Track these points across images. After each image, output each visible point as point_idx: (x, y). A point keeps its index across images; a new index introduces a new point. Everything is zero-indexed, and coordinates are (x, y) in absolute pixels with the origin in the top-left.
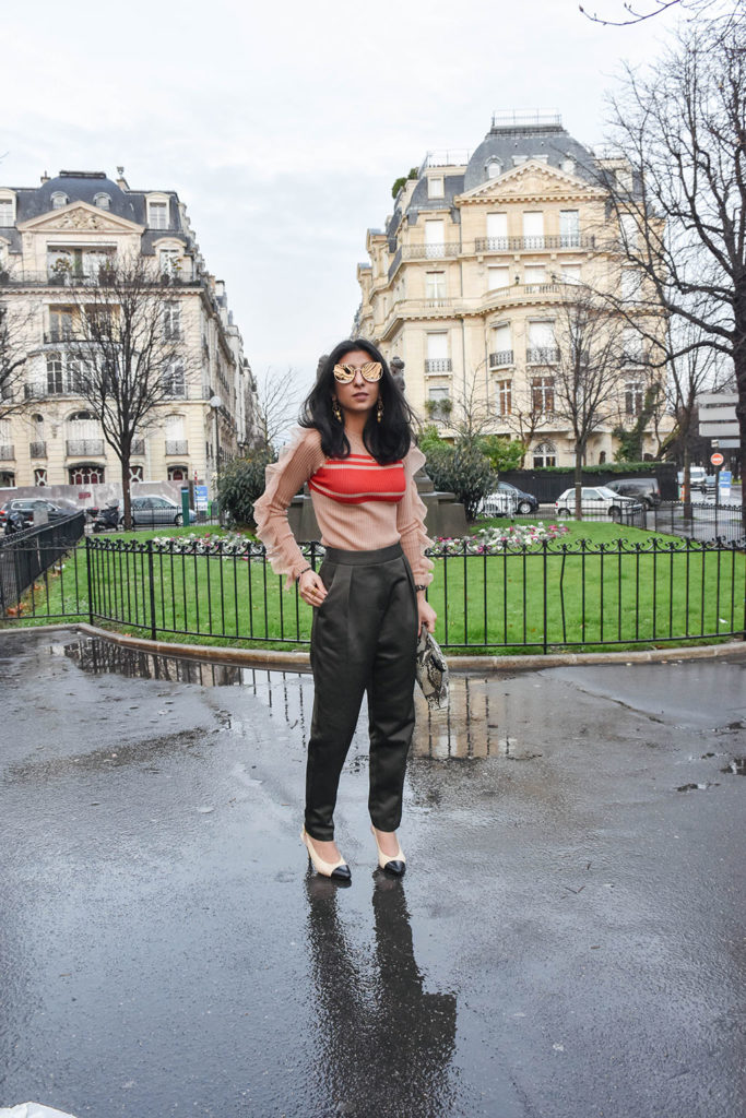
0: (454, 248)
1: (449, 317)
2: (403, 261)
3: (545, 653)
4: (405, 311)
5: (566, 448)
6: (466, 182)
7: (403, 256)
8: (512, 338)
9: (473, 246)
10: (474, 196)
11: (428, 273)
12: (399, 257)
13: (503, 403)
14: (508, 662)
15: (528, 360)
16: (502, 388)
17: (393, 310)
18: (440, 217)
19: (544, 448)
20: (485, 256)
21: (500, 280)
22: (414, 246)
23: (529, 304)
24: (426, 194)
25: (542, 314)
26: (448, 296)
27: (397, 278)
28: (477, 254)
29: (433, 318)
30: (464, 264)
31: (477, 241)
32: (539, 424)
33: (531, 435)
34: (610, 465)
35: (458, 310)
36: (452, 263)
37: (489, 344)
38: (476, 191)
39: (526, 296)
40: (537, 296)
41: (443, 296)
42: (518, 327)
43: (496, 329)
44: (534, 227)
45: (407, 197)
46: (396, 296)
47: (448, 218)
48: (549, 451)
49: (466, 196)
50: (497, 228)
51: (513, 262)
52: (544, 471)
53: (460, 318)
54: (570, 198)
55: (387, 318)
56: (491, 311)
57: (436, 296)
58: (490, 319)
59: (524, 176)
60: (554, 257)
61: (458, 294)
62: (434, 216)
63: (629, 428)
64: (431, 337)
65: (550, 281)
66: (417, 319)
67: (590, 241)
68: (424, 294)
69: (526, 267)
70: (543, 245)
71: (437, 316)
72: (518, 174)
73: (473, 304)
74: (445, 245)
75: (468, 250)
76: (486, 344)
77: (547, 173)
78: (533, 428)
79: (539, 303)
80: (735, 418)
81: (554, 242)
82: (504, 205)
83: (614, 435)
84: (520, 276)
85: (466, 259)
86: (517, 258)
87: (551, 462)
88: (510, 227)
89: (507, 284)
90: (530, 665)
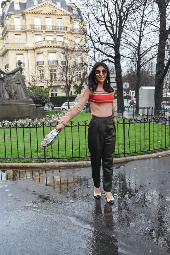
0: (24, 27)
1: (23, 49)
2: (7, 30)
3: (125, 156)
4: (9, 47)
5: (60, 90)
6: (27, 5)
7: (7, 28)
8: (43, 57)
9: (30, 27)
10: (30, 10)
11: (16, 35)
12: (6, 28)
13: (41, 77)
14: (116, 161)
15: (48, 64)
16: (41, 72)
17: (4, 46)
18: (19, 16)
19: (54, 91)
20: (33, 30)
21: (39, 38)
22: (11, 25)
23: (48, 47)
24: (14, 8)
25: (52, 50)
26: (22, 43)
27: (5, 35)
28: (32, 30)
29: (18, 49)
30: (27, 33)
31: (31, 26)
32: (52, 83)
33: (50, 87)
34: (74, 95)
35: (26, 47)
36: (23, 32)
37: (36, 59)
38: (30, 9)
39: (47, 44)
40: (50, 44)
41: (21, 42)
42: (45, 53)
43: (38, 54)
44: (49, 23)
45: (7, 8)
46: (5, 41)
47: (21, 17)
48: (55, 91)
49: (27, 10)
50: (37, 22)
51: (43, 33)
52: (55, 97)
53: (27, 50)
54: (59, 14)
55: (2, 49)
56: (37, 48)
57: (19, 43)
58: (36, 51)
59: (46, 6)
60: (55, 32)
61: (25, 42)
62: (17, 16)
63: (78, 85)
64: (18, 55)
65: (54, 40)
66: (13, 49)
67: (66, 28)
68: (15, 41)
69: (47, 35)
70: (52, 29)
71: (19, 49)
72: (43, 5)
73: (31, 46)
74: (21, 26)
75: (29, 28)
76: (35, 58)
77: (52, 5)
78: (51, 84)
79: (51, 47)
80: (115, 82)
81: (55, 28)
82: (39, 15)
83: (74, 87)
84: (45, 38)
85: (28, 31)
86: (44, 32)
87: (56, 94)
88: (41, 22)
89: (41, 40)
90: (123, 161)
